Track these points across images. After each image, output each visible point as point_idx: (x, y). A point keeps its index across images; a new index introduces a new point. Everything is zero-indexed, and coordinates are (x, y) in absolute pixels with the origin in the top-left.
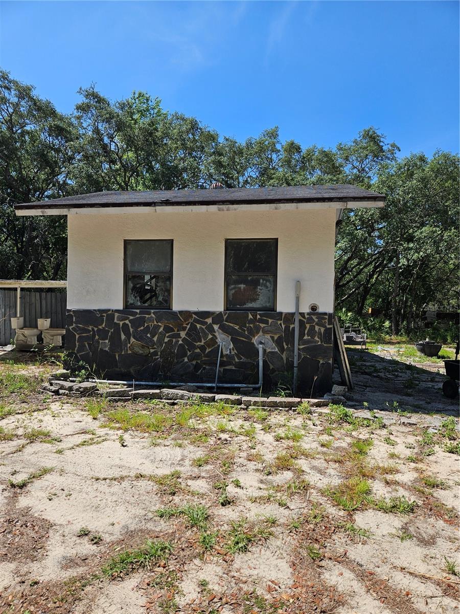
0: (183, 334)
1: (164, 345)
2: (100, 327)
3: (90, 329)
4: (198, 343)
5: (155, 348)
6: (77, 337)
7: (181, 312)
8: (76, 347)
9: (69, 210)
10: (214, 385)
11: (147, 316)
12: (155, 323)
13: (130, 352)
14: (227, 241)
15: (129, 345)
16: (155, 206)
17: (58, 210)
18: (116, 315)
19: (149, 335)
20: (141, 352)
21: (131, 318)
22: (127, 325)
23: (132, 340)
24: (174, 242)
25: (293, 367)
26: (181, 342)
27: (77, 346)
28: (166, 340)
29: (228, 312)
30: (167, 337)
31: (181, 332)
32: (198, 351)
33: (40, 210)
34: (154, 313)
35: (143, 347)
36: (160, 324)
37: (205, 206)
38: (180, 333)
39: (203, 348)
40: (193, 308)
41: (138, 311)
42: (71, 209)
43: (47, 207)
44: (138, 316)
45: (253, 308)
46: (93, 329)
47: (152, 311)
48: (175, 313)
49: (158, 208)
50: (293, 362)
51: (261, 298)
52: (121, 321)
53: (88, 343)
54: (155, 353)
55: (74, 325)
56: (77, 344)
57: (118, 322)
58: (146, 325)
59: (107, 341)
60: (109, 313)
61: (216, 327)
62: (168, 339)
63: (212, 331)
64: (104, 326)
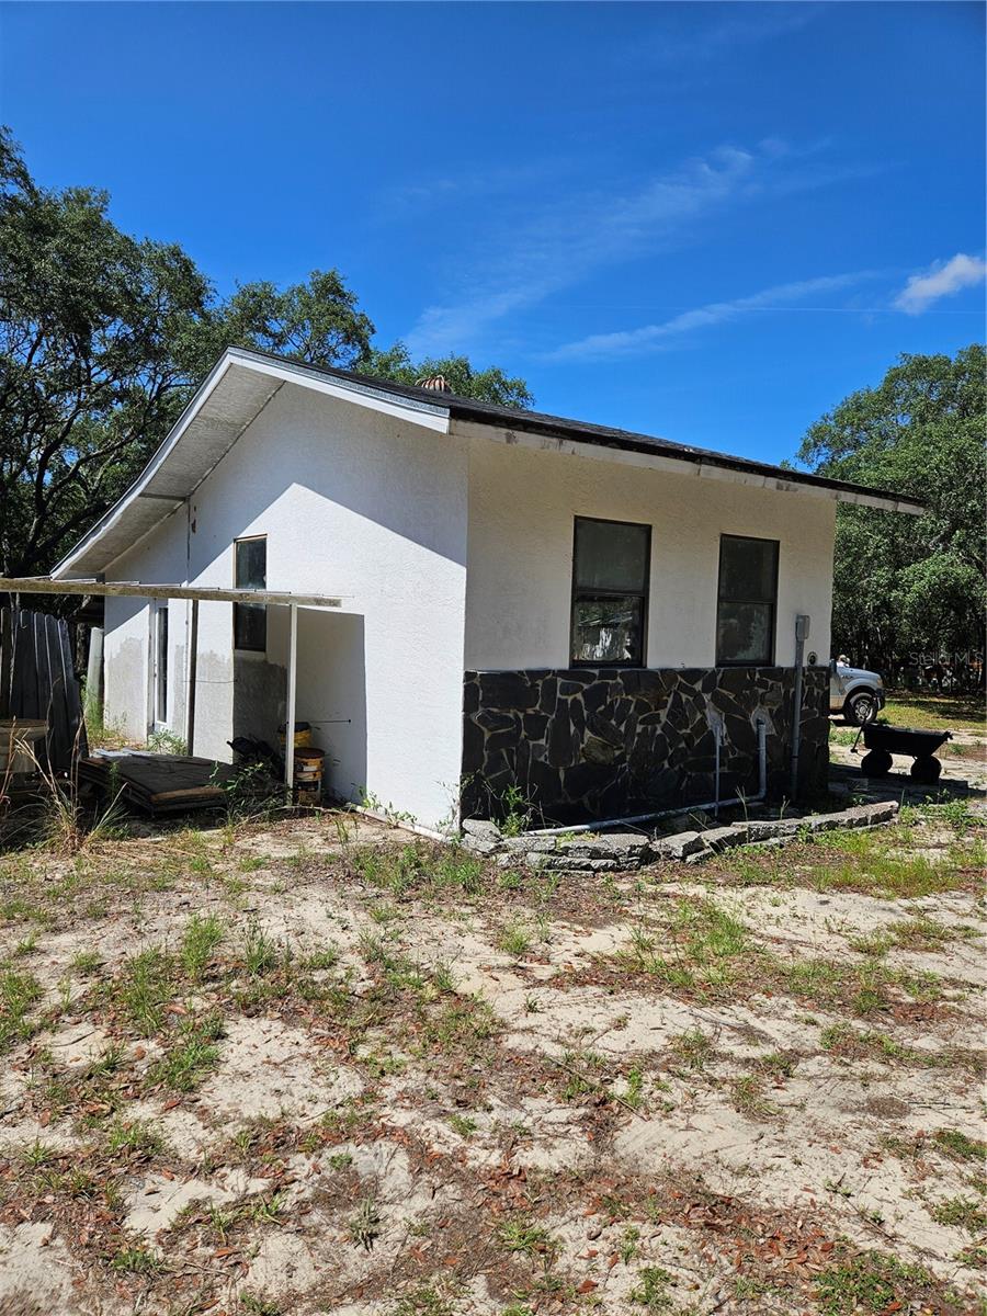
0: (663, 714)
1: (636, 739)
2: (530, 711)
3: (511, 716)
4: (684, 731)
5: (621, 748)
6: (486, 737)
7: (663, 671)
8: (483, 761)
9: (561, 443)
10: (713, 805)
11: (610, 681)
12: (624, 696)
13: (583, 761)
14: (723, 536)
15: (582, 746)
16: (700, 463)
17: (541, 437)
18: (560, 681)
19: (613, 722)
20: (602, 758)
21: (586, 687)
22: (579, 702)
23: (588, 734)
24: (653, 530)
25: (791, 757)
26: (659, 732)
27: (486, 760)
28: (639, 729)
29: (722, 669)
30: (640, 723)
31: (659, 712)
32: (683, 745)
33: (505, 431)
34: (622, 675)
35: (604, 747)
36: (630, 697)
37: (763, 477)
38: (659, 714)
39: (689, 739)
40: (677, 665)
41: (596, 672)
42: (564, 442)
43: (520, 426)
44: (596, 682)
45: (745, 660)
46: (516, 716)
47: (619, 671)
48: (653, 673)
49: (705, 468)
50: (791, 750)
51: (754, 642)
52: (568, 695)
53: (507, 750)
54: (621, 759)
55: (481, 709)
56: (485, 753)
57: (564, 697)
58: (609, 700)
59: (542, 742)
60: (547, 678)
61: (707, 697)
62: (642, 726)
63: (702, 706)
64: (537, 708)
